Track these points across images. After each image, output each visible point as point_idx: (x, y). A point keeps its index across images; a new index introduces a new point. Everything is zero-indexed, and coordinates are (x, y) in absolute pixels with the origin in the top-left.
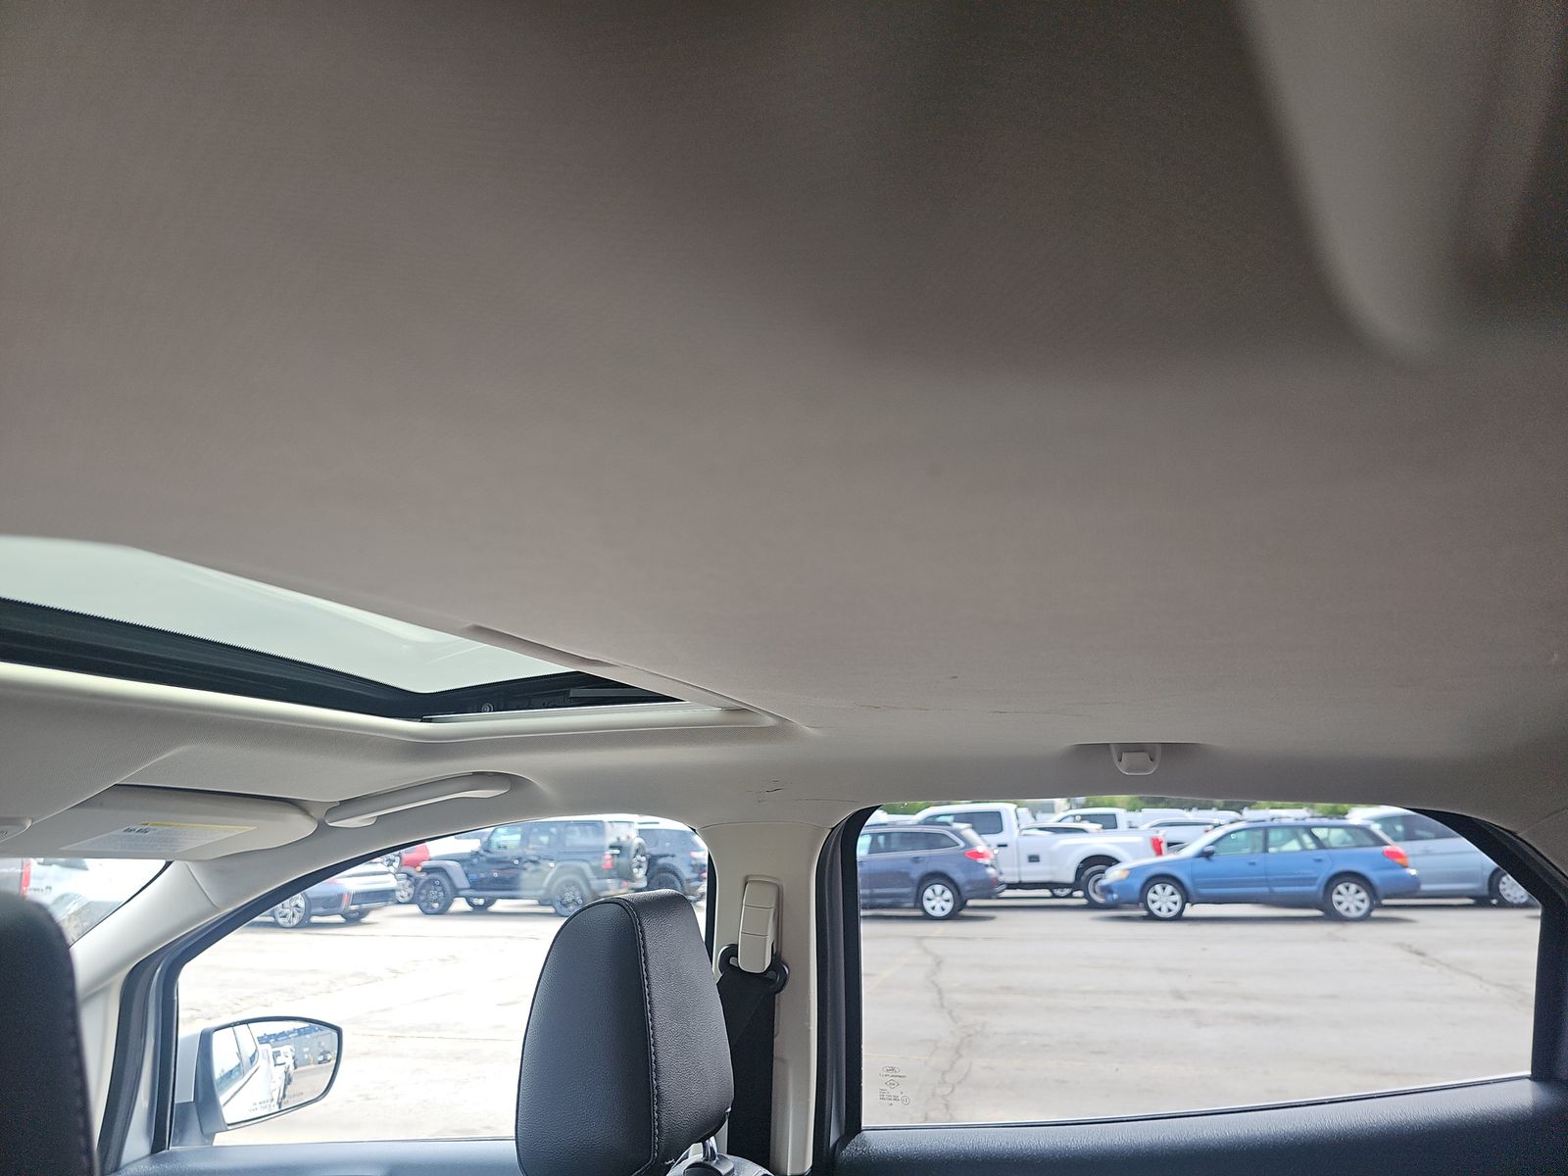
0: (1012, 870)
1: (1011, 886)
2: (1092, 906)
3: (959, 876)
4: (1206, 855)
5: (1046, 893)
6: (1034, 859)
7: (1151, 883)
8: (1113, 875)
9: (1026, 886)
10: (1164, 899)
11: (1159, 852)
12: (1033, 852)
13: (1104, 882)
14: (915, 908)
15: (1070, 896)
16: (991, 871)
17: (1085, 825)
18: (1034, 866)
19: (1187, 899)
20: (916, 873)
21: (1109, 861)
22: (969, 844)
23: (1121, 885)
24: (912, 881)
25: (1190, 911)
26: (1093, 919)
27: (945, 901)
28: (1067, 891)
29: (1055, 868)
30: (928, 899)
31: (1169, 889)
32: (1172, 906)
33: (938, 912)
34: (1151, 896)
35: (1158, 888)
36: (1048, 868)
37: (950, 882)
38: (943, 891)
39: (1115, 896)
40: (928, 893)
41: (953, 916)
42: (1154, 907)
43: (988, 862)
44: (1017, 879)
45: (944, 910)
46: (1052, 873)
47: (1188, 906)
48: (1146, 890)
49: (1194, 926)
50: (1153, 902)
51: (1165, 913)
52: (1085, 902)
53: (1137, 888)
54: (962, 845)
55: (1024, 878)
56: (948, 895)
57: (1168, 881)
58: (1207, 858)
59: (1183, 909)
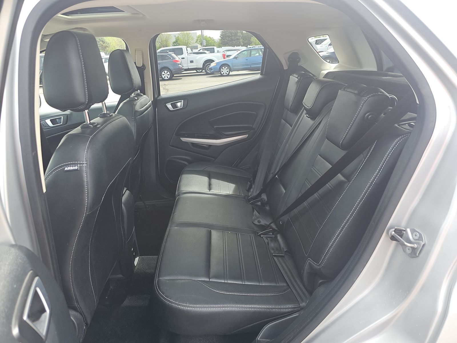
0: (186, 65)
1: (186, 70)
2: (207, 74)
3: (171, 68)
5: (195, 71)
6: (192, 62)
8: (213, 65)
9: (190, 70)
10: (225, 71)
11: (224, 58)
12: (192, 60)
13: (210, 67)
15: (201, 72)
16: (180, 65)
17: (206, 52)
18: (192, 64)
19: (231, 70)
21: (212, 61)
22: (174, 58)
23: (214, 67)
25: (231, 73)
26: (207, 77)
27: (168, 75)
28: (201, 70)
29: (197, 64)
30: (163, 75)
31: (226, 68)
32: (227, 72)
33: (166, 78)
34: (222, 70)
35: (224, 68)
36: (196, 64)
37: (169, 69)
38: (167, 72)
39: (213, 71)
40: (163, 73)
41: (170, 79)
42: (222, 73)
43: (179, 63)
44: (187, 68)
45: (168, 77)
46: (197, 65)
47: (231, 72)
48: (221, 68)
49: (231, 77)
50: (222, 71)
51: (225, 74)
52: (205, 73)
53: (218, 68)
54: (172, 58)
55: (189, 68)
56: (168, 73)
57: (226, 66)
58: (236, 59)
59: (229, 73)
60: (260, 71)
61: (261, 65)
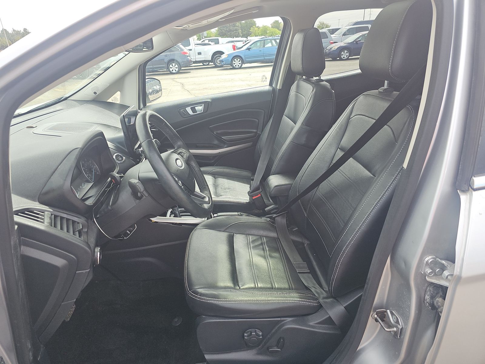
0: (194, 57)
1: (195, 62)
2: (216, 67)
3: (180, 60)
4: (249, 49)
5: (201, 64)
6: (200, 54)
7: (233, 59)
8: (223, 57)
9: (198, 62)
10: (237, 63)
11: (234, 49)
12: (199, 51)
13: (221, 59)
14: (167, 71)
15: (208, 65)
16: (189, 58)
18: (200, 56)
19: (243, 62)
20: (166, 60)
21: (221, 53)
22: (182, 50)
23: (226, 59)
24: (166, 62)
25: (244, 66)
26: (217, 70)
27: (176, 68)
28: (207, 63)
29: (206, 56)
30: (171, 68)
31: (239, 60)
32: (239, 65)
33: (174, 71)
34: (234, 62)
35: (236, 60)
36: (204, 56)
37: (177, 61)
38: (175, 65)
39: (224, 63)
40: (171, 66)
41: (178, 73)
42: (234, 65)
43: (188, 55)
44: (195, 60)
45: (176, 71)
46: (205, 58)
47: (243, 64)
48: (232, 60)
49: (245, 70)
50: (234, 64)
51: (237, 67)
52: (214, 66)
53: (230, 60)
54: (180, 50)
55: (197, 60)
56: (177, 66)
57: (238, 57)
58: (249, 50)
59: (242, 65)
60: (273, 63)
61: (275, 57)
